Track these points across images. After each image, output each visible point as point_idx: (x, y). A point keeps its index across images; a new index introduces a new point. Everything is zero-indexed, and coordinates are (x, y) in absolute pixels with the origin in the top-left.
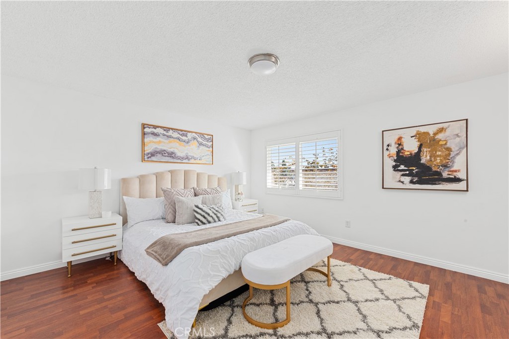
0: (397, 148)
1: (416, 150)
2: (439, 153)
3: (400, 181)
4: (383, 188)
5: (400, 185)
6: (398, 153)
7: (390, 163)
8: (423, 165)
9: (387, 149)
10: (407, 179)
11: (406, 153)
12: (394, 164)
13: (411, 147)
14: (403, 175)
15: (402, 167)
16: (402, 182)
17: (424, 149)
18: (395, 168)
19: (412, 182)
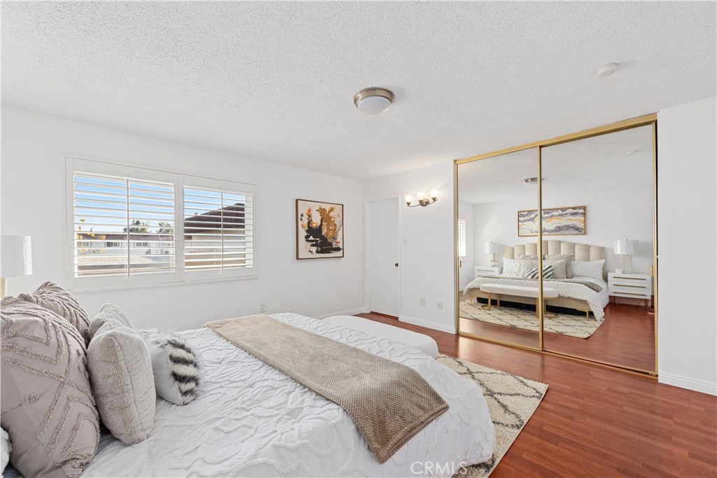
0: (308, 219)
1: (320, 224)
2: (331, 228)
3: (310, 251)
4: (297, 258)
5: (310, 255)
6: (309, 223)
7: (303, 233)
8: (323, 236)
9: (301, 219)
10: (314, 249)
11: (315, 225)
12: (306, 234)
13: (316, 220)
14: (312, 245)
15: (311, 238)
16: (311, 252)
17: (324, 223)
18: (307, 237)
19: (317, 252)
